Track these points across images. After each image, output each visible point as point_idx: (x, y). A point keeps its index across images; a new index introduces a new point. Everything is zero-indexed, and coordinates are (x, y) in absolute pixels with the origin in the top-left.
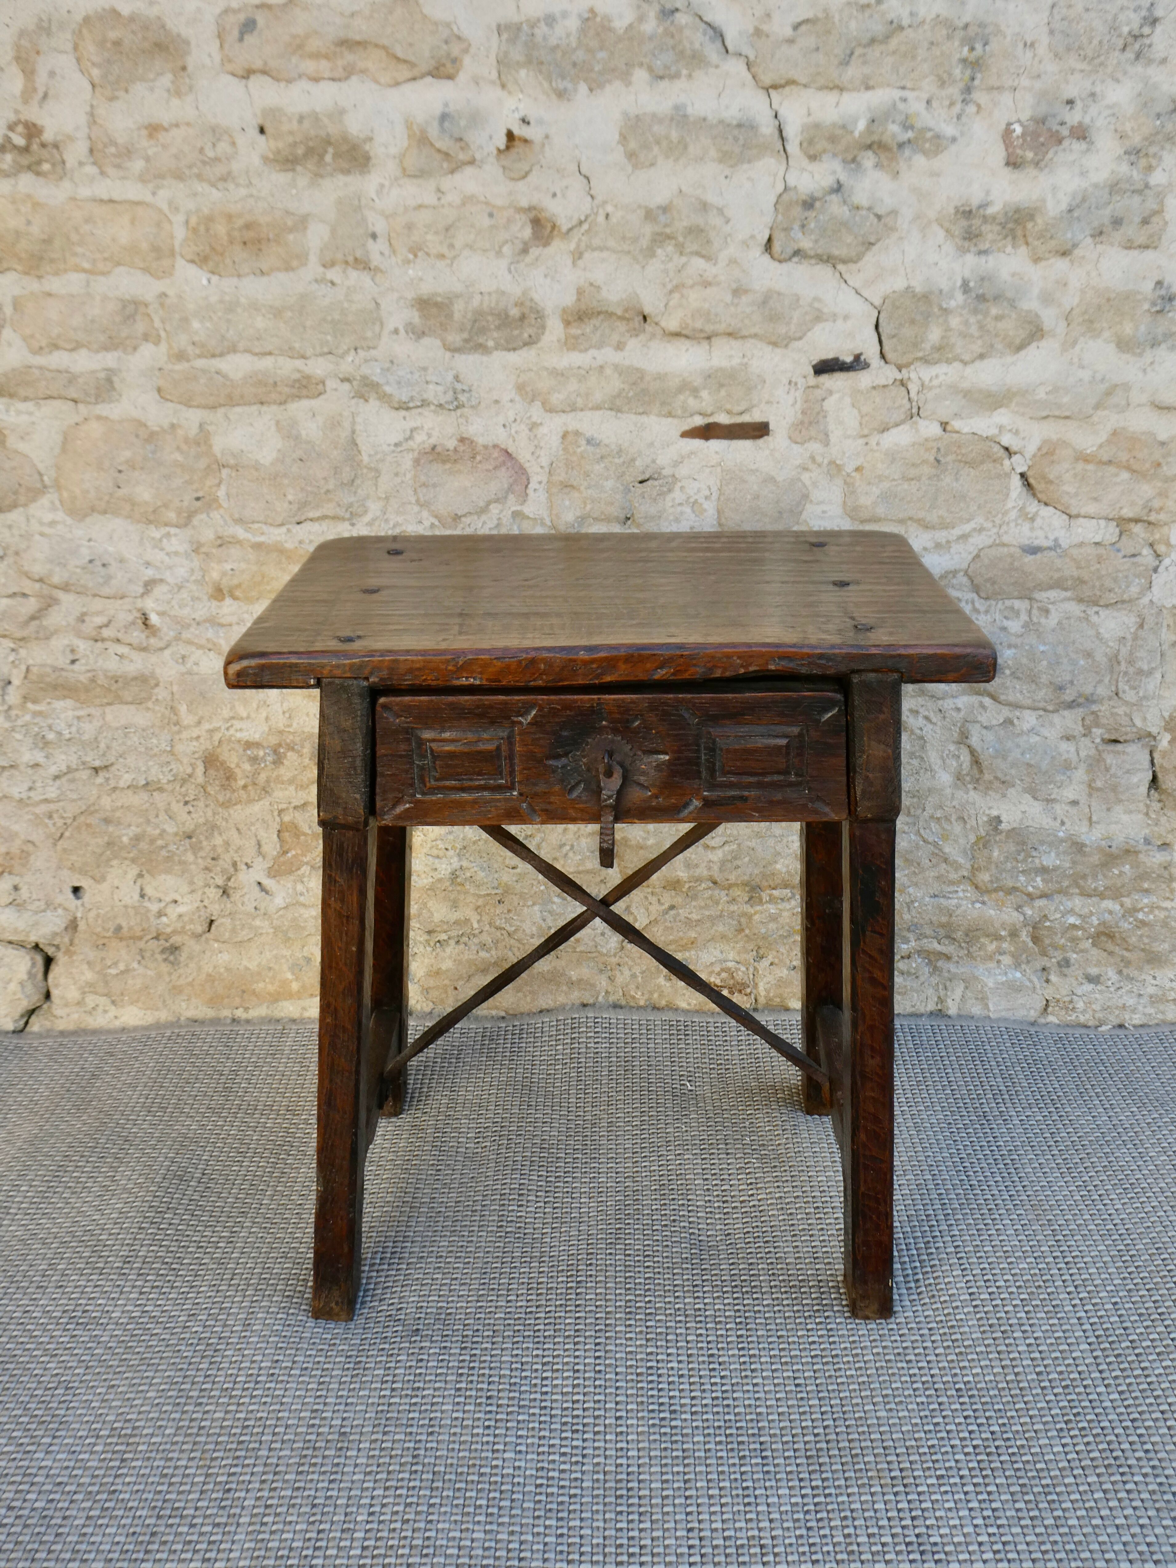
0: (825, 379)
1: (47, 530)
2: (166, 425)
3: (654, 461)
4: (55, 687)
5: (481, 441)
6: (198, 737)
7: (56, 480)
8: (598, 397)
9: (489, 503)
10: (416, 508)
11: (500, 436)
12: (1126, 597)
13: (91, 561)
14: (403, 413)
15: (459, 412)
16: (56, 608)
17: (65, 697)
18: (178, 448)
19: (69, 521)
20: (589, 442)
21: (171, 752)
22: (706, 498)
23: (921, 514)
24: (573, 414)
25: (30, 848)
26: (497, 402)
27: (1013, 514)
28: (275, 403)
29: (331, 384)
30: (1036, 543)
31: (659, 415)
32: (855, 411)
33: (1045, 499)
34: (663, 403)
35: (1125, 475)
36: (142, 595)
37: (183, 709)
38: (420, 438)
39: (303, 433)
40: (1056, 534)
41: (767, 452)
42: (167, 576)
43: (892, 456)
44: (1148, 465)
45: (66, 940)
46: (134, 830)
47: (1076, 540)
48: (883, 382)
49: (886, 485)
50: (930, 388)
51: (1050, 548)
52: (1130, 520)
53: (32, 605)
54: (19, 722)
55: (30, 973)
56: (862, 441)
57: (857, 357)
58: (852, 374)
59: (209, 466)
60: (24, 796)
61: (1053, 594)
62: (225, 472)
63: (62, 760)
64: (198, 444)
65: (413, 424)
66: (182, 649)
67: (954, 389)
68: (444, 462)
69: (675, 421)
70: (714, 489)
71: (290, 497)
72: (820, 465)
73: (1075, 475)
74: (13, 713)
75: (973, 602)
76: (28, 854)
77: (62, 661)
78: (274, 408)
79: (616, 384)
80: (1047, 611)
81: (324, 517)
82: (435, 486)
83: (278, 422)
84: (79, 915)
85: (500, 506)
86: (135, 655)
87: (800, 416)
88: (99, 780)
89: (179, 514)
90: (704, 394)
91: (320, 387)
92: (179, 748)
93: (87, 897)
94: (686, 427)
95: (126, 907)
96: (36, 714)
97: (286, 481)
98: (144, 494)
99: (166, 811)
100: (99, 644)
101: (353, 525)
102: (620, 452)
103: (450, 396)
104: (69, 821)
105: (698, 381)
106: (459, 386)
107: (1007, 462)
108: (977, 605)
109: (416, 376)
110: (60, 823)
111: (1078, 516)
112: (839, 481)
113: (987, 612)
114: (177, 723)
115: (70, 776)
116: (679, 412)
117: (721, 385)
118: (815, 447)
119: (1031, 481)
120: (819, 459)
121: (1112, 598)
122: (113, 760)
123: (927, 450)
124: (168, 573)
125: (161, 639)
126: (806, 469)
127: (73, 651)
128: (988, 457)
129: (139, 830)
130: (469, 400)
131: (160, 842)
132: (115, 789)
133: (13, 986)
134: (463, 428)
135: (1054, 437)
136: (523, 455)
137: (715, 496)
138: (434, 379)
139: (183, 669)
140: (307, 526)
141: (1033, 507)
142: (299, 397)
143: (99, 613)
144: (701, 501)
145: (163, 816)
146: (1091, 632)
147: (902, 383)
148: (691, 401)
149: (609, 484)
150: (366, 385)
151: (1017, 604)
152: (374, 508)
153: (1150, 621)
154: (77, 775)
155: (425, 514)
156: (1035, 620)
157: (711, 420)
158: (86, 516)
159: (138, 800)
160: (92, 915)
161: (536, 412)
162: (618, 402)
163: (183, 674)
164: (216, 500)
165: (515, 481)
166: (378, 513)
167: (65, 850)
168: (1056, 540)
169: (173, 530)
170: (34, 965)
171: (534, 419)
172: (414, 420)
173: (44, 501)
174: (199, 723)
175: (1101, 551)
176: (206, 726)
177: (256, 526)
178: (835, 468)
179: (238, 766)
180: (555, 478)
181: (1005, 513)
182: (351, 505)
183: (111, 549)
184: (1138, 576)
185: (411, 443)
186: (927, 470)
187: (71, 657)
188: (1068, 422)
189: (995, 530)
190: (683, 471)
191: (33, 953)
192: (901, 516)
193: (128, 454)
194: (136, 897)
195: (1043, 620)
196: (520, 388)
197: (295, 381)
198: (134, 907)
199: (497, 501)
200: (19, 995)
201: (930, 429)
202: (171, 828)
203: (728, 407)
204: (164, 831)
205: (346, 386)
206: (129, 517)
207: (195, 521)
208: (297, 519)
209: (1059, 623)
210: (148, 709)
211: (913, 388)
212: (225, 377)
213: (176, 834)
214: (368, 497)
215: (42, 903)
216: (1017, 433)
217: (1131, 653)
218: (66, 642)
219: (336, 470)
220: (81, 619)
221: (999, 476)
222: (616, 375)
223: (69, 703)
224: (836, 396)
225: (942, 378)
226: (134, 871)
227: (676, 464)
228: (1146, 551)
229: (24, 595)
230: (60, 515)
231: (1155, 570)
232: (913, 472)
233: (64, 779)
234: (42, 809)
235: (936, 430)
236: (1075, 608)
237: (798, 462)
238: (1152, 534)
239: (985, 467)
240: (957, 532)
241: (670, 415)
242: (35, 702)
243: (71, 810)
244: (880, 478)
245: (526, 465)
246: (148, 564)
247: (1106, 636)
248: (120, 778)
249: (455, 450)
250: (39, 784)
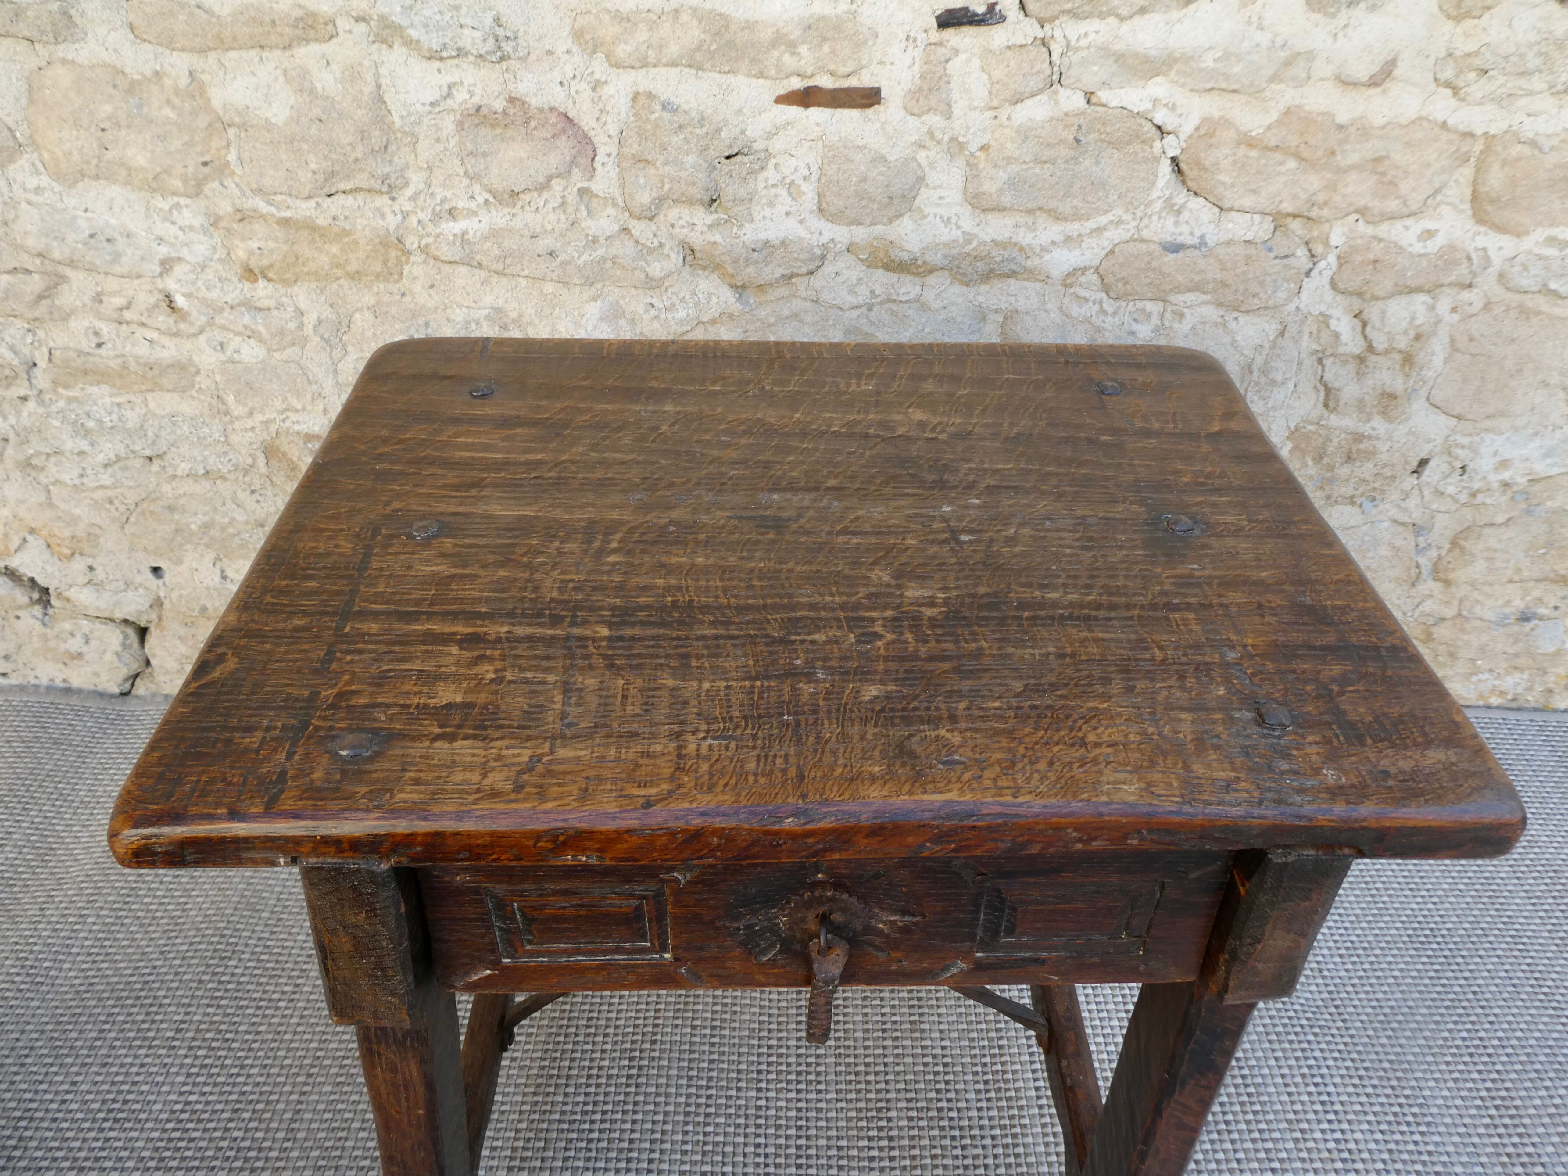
0: (950, 34)
1: (34, 198)
2: (149, 73)
3: (743, 132)
4: (86, 373)
5: (534, 102)
6: (253, 429)
7: (31, 137)
8: (673, 50)
9: (549, 179)
10: (466, 182)
11: (557, 97)
12: (1271, 303)
13: (92, 236)
14: (437, 64)
15: (504, 64)
16: (65, 287)
17: (98, 383)
18: (168, 101)
19: (58, 188)
20: (665, 106)
21: (227, 442)
22: (805, 178)
23: (1053, 204)
24: (644, 71)
25: (97, 531)
26: (550, 53)
27: (1158, 206)
28: (277, 46)
29: (343, 24)
30: (1180, 239)
31: (748, 75)
32: (985, 77)
33: (1195, 188)
34: (753, 61)
35: (1292, 164)
36: (161, 275)
37: (230, 399)
38: (460, 96)
39: (319, 85)
40: (1204, 230)
41: (878, 125)
42: (184, 253)
43: (1024, 134)
44: (1320, 153)
45: (154, 616)
46: (201, 519)
47: (1224, 237)
48: (1021, 41)
49: (1015, 168)
50: (1077, 50)
51: (1194, 247)
52: (1289, 215)
53: (36, 284)
54: (54, 408)
55: (124, 645)
56: (990, 114)
57: (991, 7)
58: (983, 29)
59: (210, 125)
60: (77, 481)
61: (1190, 297)
62: (232, 132)
63: (108, 449)
64: (193, 97)
65: (450, 79)
66: (219, 336)
67: (1106, 52)
68: (493, 126)
69: (768, 83)
70: (814, 168)
71: (313, 166)
72: (939, 143)
73: (1235, 162)
74: (47, 397)
75: (1101, 303)
76: (97, 537)
77: (87, 344)
78: (277, 53)
79: (695, 33)
80: (1182, 315)
81: (358, 190)
82: (485, 155)
83: (285, 73)
84: (162, 594)
85: (563, 183)
86: (166, 341)
87: (918, 81)
88: (155, 467)
89: (185, 182)
90: (803, 49)
91: (330, 27)
92: (234, 438)
93: (167, 577)
94: (782, 92)
95: (208, 588)
96: (70, 400)
97: (305, 147)
98: (140, 159)
99: (233, 500)
100: (124, 326)
101: (393, 199)
102: (702, 121)
103: (491, 43)
104: (132, 508)
105: (796, 34)
106: (501, 32)
107: (1157, 144)
108: (1105, 306)
109: (447, 17)
110: (123, 508)
111: (1231, 209)
112: (961, 162)
113: (1115, 313)
114: (227, 413)
115: (121, 464)
116: (773, 72)
117: (825, 39)
118: (934, 120)
119: (1183, 166)
120: (938, 135)
121: (1256, 303)
122: (165, 449)
123: (1066, 127)
124: (185, 250)
125: (191, 324)
126: (923, 147)
127: (96, 334)
128: (1137, 137)
129: (206, 518)
130: (515, 50)
131: (231, 530)
132: (174, 477)
133: (109, 656)
134: (511, 86)
135: (1216, 114)
136: (587, 122)
137: (815, 177)
138: (469, 21)
139: (223, 358)
140: (339, 199)
141: (1181, 197)
142: (308, 41)
143: (118, 293)
144: (799, 181)
145: (230, 505)
146: (1227, 339)
147: (1044, 43)
148: (787, 58)
149: (690, 160)
150: (387, 27)
151: (1149, 306)
152: (416, 179)
153: (1292, 329)
154: (130, 463)
155: (477, 188)
156: (1167, 324)
157: (811, 83)
158: (76, 182)
159: (202, 487)
160: (175, 595)
161: (599, 67)
162: (699, 57)
163: (224, 363)
164: (227, 164)
165: (579, 152)
166: (421, 186)
167: (133, 535)
168: (1202, 237)
169: (182, 201)
170: (126, 637)
171: (597, 76)
172: (451, 73)
173: (23, 161)
174: (251, 414)
175: (1252, 251)
176: (259, 417)
177: (279, 198)
178: (955, 147)
179: (299, 458)
180: (626, 150)
181: (1149, 204)
182: (386, 177)
183: (113, 221)
184: (1288, 281)
185: (449, 102)
186: (1064, 152)
187: (95, 340)
188: (1236, 97)
189: (1134, 224)
190: (777, 145)
191: (123, 627)
192: (1029, 206)
193: (108, 108)
194: (217, 579)
195: (1176, 325)
196: (578, 35)
197: (297, 20)
198: (216, 589)
199: (559, 176)
200: (117, 664)
201: (1072, 101)
202: (240, 516)
203: (832, 67)
204: (234, 519)
205: (362, 27)
206: (126, 183)
207: (207, 190)
208: (326, 190)
209: (1193, 328)
210: (193, 398)
211: (1057, 49)
212: (209, 12)
213: (247, 523)
214: (407, 166)
215: (121, 583)
216: (1174, 108)
217: (1266, 362)
218: (86, 324)
219: (363, 134)
220: (98, 299)
221: (1146, 161)
222: (695, 23)
223: (105, 389)
224: (963, 57)
225: (1092, 37)
226: (210, 556)
227: (770, 136)
228: (1301, 252)
229: (28, 272)
230: (44, 181)
231: (1308, 274)
232: (1047, 154)
233: (116, 467)
234: (98, 495)
235: (1077, 101)
236: (1212, 313)
237: (913, 139)
238: (1310, 231)
239: (1131, 149)
240: (1091, 224)
241: (761, 75)
242: (66, 387)
243: (132, 497)
244: (1009, 160)
245: (592, 134)
246: (160, 240)
247: (1243, 343)
248: (176, 467)
249: (505, 113)
250: (89, 472)
